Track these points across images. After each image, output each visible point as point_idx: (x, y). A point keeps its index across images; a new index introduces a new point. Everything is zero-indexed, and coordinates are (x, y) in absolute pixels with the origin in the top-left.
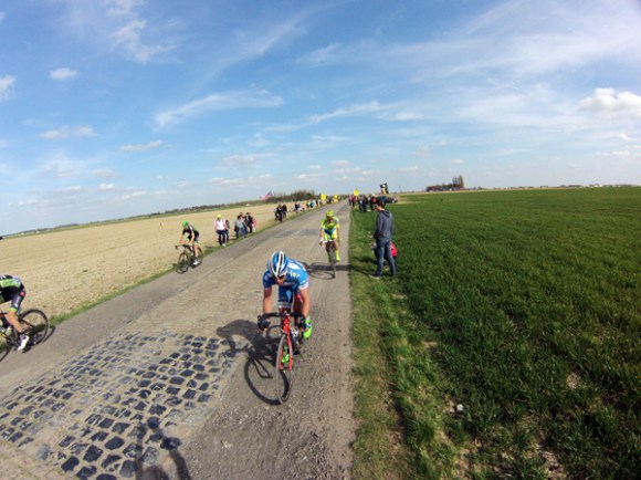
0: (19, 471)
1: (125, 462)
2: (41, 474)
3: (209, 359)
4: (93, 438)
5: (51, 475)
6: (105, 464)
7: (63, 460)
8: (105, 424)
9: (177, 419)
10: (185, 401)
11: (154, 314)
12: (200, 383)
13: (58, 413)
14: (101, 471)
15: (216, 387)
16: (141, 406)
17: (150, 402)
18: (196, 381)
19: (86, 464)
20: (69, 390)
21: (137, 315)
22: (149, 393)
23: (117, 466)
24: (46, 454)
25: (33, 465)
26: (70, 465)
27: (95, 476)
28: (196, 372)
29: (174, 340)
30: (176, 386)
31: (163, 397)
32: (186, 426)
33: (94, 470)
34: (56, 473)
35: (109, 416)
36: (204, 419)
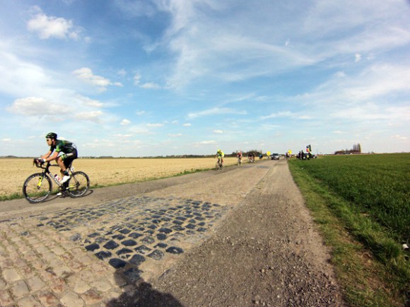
0: (53, 243)
1: (136, 255)
2: (68, 248)
3: (205, 211)
4: (114, 237)
5: (76, 250)
6: (119, 253)
7: (88, 244)
8: (125, 231)
9: (179, 237)
10: (187, 229)
11: (163, 191)
12: (198, 222)
13: (91, 221)
14: (114, 256)
15: (211, 226)
16: (153, 227)
17: (160, 225)
18: (196, 220)
19: (105, 250)
20: (102, 213)
21: (152, 190)
22: (160, 221)
23: (128, 256)
24: (77, 239)
25: (65, 242)
26: (91, 248)
27: (109, 258)
28: (195, 216)
29: (178, 201)
30: (181, 221)
31: (171, 225)
32: (188, 242)
33: (110, 254)
34: (80, 250)
35: (128, 228)
36: (202, 241)
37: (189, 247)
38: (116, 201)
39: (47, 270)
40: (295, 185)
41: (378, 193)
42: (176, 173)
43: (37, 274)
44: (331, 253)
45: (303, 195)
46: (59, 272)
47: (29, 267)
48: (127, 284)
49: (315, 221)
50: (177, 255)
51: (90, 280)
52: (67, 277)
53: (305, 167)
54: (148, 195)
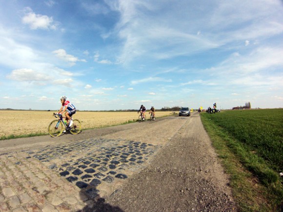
0: (37, 170)
1: (94, 180)
2: (48, 174)
3: (143, 149)
4: (79, 167)
5: (53, 175)
6: (83, 178)
7: (61, 171)
8: (87, 163)
9: (125, 167)
10: (130, 162)
11: (113, 135)
12: (138, 156)
13: (64, 155)
14: (80, 180)
15: (147, 159)
16: (107, 160)
17: (112, 159)
18: (136, 155)
19: (73, 175)
20: (71, 149)
21: (106, 134)
22: (111, 156)
23: (89, 180)
24: (54, 167)
25: (46, 169)
26: (64, 174)
27: (76, 181)
28: (136, 153)
29: (124, 142)
30: (126, 156)
31: (119, 158)
32: (130, 171)
33: (76, 179)
34: (56, 175)
35: (89, 161)
36: (140, 170)
37: (131, 174)
38: (81, 141)
39: (33, 189)
40: (205, 131)
41: (263, 137)
42: (123, 122)
43: (26, 192)
44: (230, 179)
45: (211, 138)
46: (41, 190)
47: (21, 187)
48: (88, 200)
49: (218, 156)
50: (123, 179)
51: (63, 197)
52: (46, 194)
53: (212, 118)
54: (103, 137)
